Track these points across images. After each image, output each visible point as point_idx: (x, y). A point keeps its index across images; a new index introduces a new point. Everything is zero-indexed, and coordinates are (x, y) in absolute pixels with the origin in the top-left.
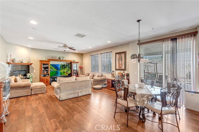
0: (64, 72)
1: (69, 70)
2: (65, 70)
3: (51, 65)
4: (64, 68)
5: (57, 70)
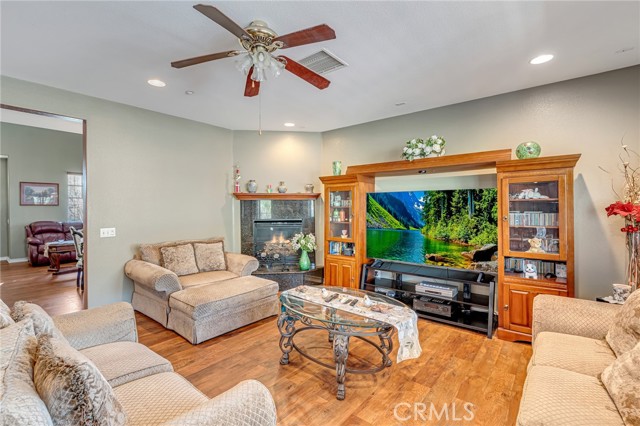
0: (447, 240)
1: (477, 230)
2: (456, 230)
3: (374, 196)
4: (450, 214)
5: (406, 226)
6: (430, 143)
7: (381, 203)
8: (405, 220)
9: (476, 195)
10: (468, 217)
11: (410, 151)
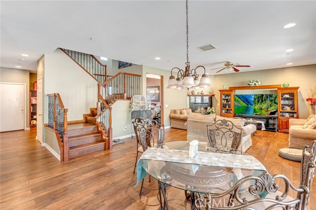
0: (261, 109)
1: (271, 106)
2: (264, 106)
3: (236, 95)
4: (262, 101)
5: (248, 105)
6: (257, 82)
7: (239, 98)
8: (247, 103)
9: (271, 96)
10: (268, 102)
11: (251, 84)
